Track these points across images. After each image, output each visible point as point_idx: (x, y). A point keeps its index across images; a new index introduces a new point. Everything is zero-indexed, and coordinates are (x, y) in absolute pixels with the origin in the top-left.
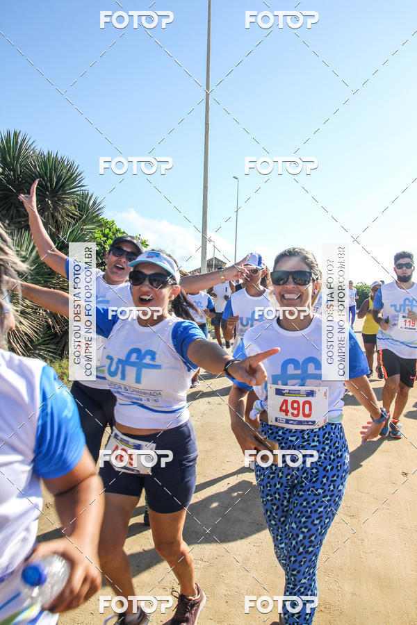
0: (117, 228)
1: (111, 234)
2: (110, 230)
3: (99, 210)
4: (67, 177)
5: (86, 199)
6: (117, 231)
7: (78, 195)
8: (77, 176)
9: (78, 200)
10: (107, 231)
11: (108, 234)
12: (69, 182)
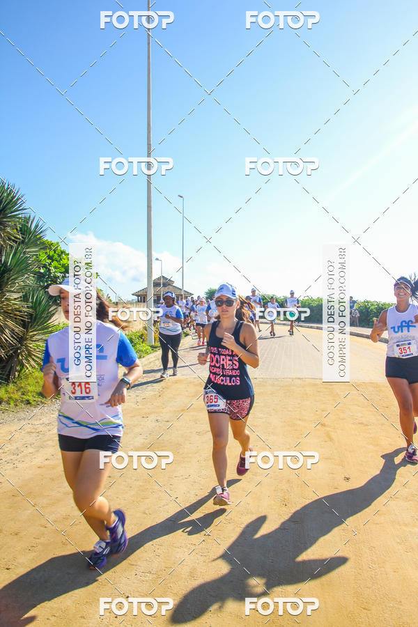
0: (62, 249)
1: (56, 256)
2: (55, 252)
3: (41, 232)
4: (8, 201)
5: (28, 223)
6: (62, 252)
7: (19, 218)
8: (18, 199)
9: (20, 224)
10: (52, 253)
11: (53, 256)
12: (10, 206)
